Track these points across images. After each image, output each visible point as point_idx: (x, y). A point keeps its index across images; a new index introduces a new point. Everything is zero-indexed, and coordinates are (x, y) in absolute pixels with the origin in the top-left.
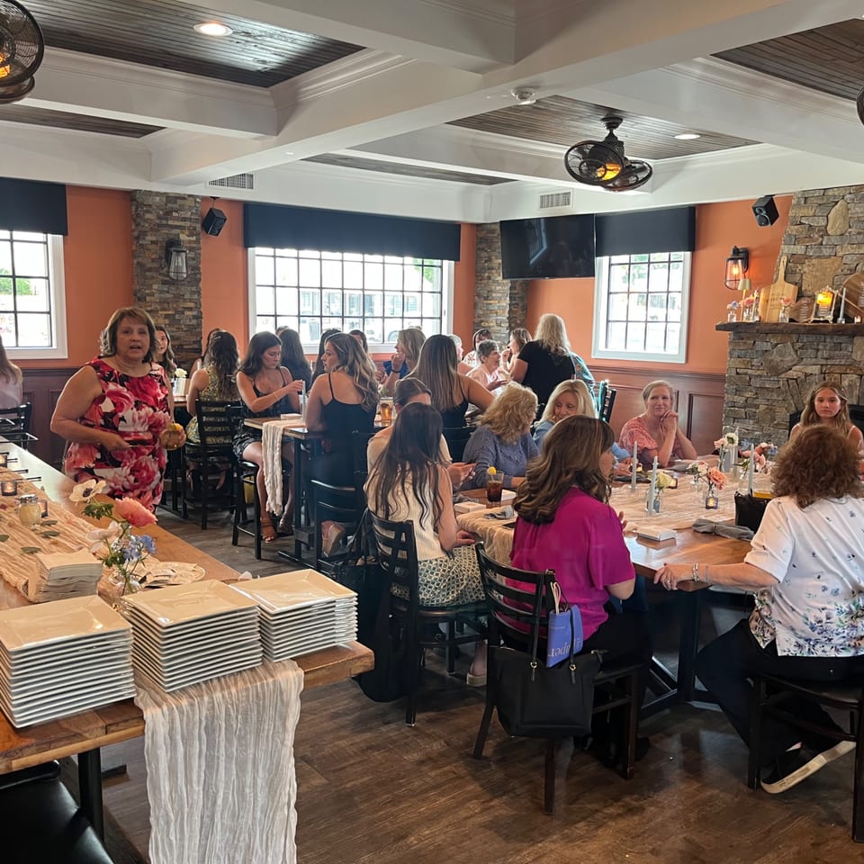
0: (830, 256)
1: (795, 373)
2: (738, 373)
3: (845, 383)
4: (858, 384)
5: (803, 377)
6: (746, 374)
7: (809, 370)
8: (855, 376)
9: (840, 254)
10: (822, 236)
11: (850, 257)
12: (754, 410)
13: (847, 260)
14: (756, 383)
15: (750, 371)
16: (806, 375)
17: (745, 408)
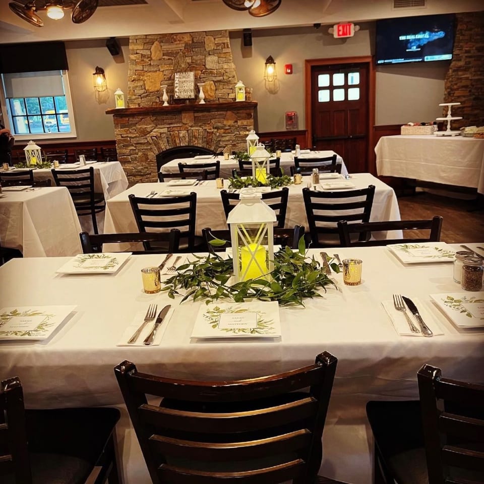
0: (156, 71)
1: (154, 133)
2: (122, 137)
3: (181, 135)
4: (187, 135)
5: (159, 135)
6: (128, 137)
7: (162, 131)
8: (185, 131)
9: (162, 70)
10: (150, 60)
11: (167, 72)
12: (136, 156)
13: (166, 73)
14: (134, 141)
15: (129, 135)
16: (161, 134)
17: (130, 156)
